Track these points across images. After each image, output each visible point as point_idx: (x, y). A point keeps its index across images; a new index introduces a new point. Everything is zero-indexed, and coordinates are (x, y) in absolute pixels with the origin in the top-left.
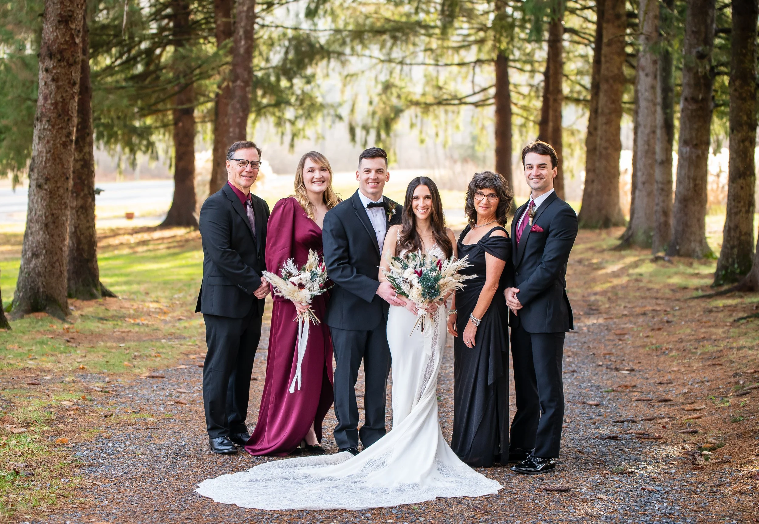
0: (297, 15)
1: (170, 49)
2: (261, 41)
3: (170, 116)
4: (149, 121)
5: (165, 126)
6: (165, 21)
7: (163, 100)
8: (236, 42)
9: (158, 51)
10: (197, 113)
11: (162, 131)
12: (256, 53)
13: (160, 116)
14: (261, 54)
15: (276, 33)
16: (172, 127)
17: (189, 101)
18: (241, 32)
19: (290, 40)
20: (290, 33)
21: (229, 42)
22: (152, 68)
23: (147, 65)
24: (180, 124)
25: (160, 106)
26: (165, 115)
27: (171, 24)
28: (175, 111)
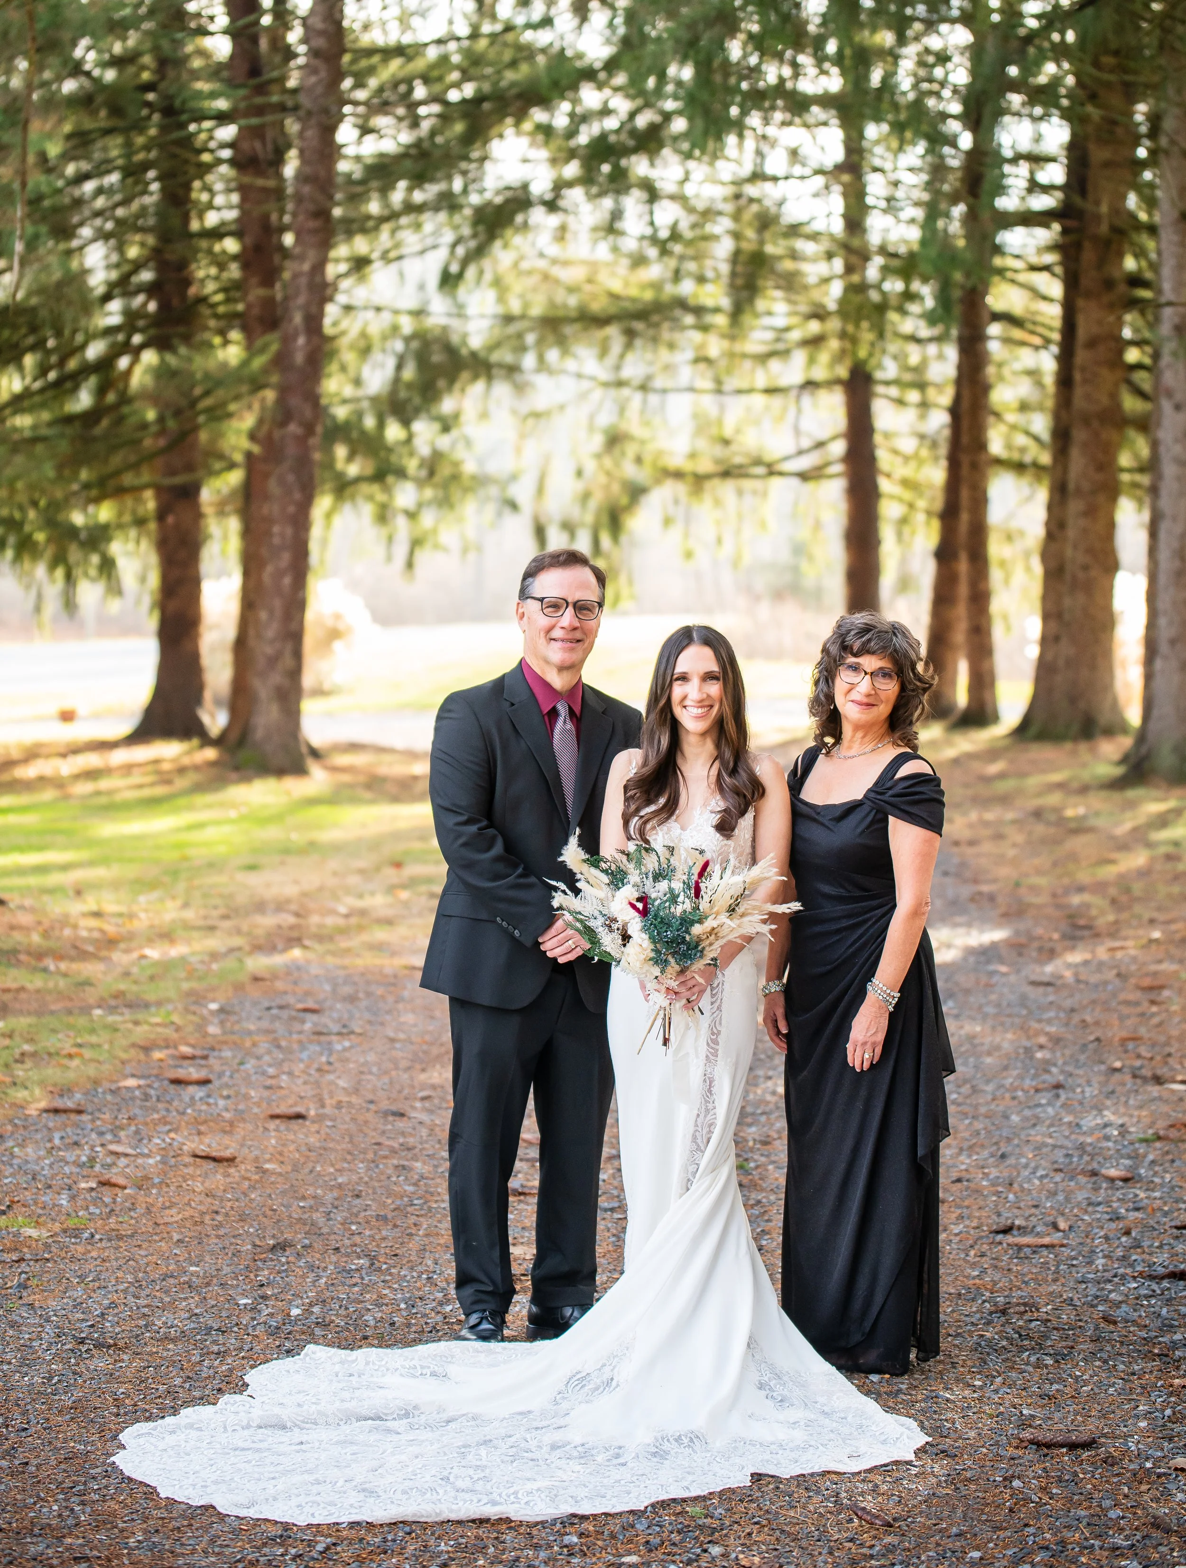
0: (422, 287)
1: (149, 357)
2: (344, 343)
3: (150, 503)
4: (105, 512)
5: (140, 522)
6: (140, 299)
7: (135, 467)
8: (287, 341)
9: (123, 362)
10: (207, 495)
11: (133, 533)
12: (334, 367)
13: (129, 502)
14: (343, 368)
15: (376, 325)
16: (152, 526)
17: (190, 467)
18: (298, 319)
19: (407, 340)
20: (407, 325)
21: (273, 343)
22: (111, 397)
23: (101, 392)
24: (170, 520)
25: (128, 479)
26: (139, 500)
27: (152, 307)
28: (159, 490)
